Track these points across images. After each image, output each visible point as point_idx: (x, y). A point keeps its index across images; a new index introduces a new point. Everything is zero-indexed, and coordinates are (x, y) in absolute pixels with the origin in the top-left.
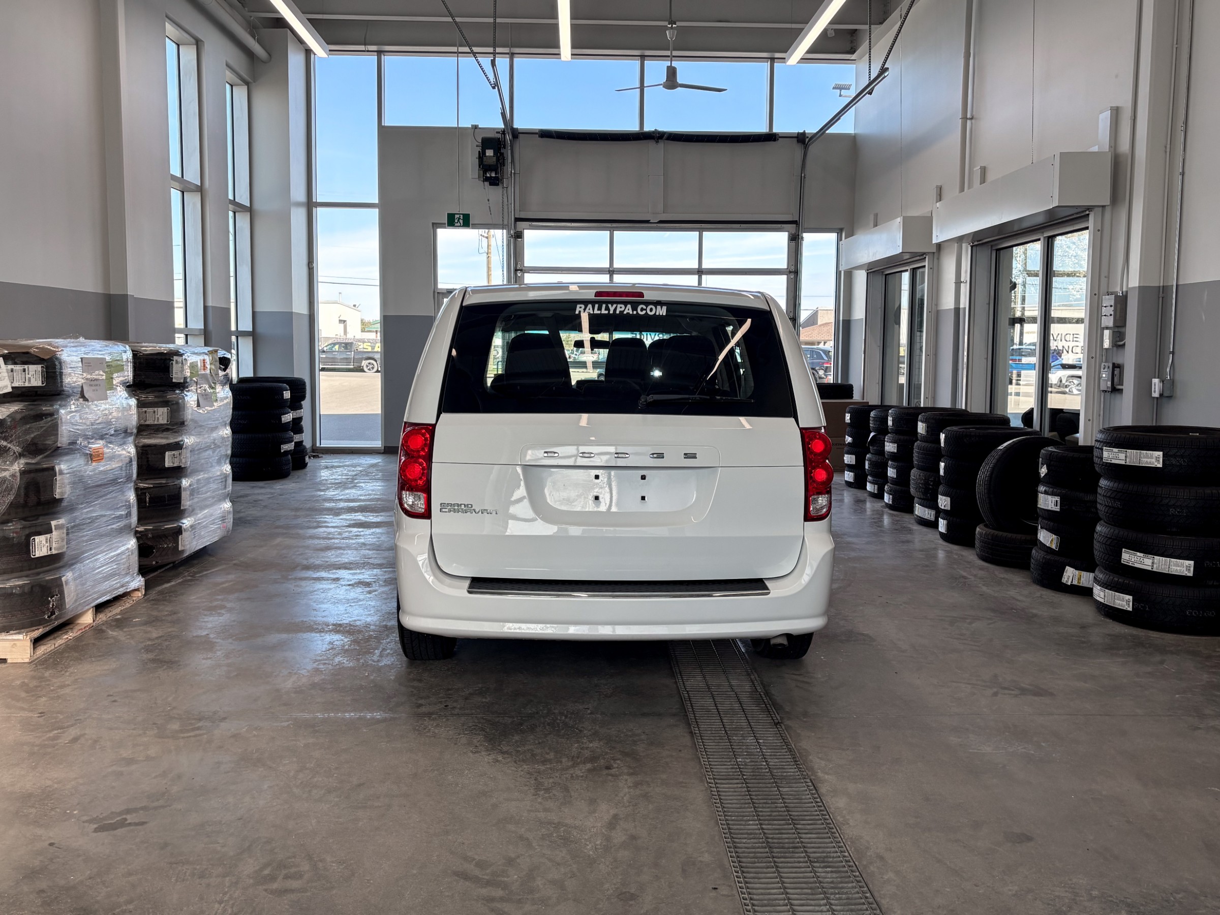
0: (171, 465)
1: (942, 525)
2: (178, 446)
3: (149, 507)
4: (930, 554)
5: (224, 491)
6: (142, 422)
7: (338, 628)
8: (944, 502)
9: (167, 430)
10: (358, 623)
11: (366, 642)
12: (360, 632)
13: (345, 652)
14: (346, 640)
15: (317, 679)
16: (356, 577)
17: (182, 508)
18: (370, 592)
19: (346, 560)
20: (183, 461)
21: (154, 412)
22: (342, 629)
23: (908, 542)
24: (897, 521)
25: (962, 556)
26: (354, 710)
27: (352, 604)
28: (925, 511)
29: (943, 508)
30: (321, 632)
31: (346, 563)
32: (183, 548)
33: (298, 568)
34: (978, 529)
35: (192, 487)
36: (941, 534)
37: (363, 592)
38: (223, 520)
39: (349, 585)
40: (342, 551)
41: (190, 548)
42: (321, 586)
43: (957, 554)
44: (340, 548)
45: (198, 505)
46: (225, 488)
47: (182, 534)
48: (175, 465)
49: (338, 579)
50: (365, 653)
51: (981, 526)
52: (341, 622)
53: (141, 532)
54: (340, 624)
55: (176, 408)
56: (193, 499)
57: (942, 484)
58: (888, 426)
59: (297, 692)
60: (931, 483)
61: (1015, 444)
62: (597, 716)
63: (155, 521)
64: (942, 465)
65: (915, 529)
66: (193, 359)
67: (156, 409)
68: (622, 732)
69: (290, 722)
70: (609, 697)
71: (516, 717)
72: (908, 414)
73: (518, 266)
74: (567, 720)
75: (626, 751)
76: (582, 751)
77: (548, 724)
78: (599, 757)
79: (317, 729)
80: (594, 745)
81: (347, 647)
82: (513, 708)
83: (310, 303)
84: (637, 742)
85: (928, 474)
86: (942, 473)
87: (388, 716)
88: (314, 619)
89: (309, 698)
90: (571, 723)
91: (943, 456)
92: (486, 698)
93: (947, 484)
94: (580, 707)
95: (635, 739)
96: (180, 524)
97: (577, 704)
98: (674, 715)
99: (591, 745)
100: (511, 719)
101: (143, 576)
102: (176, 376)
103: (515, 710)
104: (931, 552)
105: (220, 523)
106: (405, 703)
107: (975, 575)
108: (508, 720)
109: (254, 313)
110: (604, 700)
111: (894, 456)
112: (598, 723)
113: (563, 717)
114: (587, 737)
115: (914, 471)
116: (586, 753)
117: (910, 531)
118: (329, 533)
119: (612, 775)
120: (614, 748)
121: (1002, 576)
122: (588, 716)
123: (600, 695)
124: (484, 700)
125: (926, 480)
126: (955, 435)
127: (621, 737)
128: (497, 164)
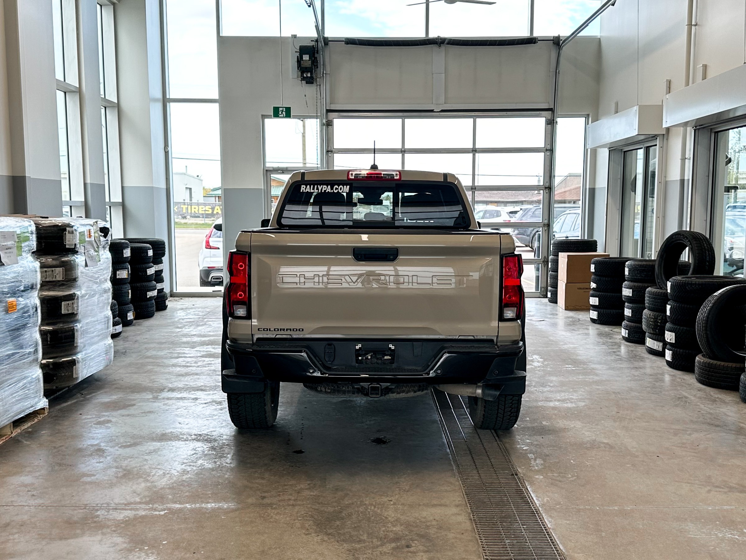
0: (67, 312)
1: (668, 355)
2: (71, 297)
3: (50, 345)
4: (658, 377)
5: (106, 331)
6: (44, 280)
7: (200, 438)
8: (670, 337)
9: (63, 285)
11: (220, 449)
12: (215, 440)
13: (206, 456)
14: (205, 447)
16: (209, 397)
17: (75, 345)
18: (221, 409)
19: (202, 384)
20: (76, 308)
21: (53, 271)
22: (202, 438)
23: (641, 368)
24: (632, 351)
25: (684, 379)
27: (208, 419)
28: (654, 344)
29: (669, 341)
30: (185, 440)
31: (202, 386)
32: (76, 376)
33: (166, 390)
34: (697, 358)
35: (82, 329)
36: (667, 362)
37: (216, 409)
38: (107, 353)
39: (205, 403)
40: (198, 377)
41: (82, 375)
42: (184, 404)
43: (680, 378)
44: (197, 374)
45: (87, 342)
46: (108, 328)
47: (76, 365)
48: (70, 312)
49: (196, 399)
50: (221, 457)
51: (700, 356)
52: (199, 433)
53: (44, 364)
54: (200, 434)
55: (69, 268)
56: (83, 338)
57: (668, 322)
58: (625, 275)
59: (169, 488)
60: (660, 321)
61: (728, 291)
62: (398, 506)
63: (55, 355)
64: (668, 307)
65: (647, 358)
66: (81, 229)
67: (54, 269)
68: (418, 519)
69: (166, 511)
70: (408, 491)
71: (337, 507)
72: (641, 266)
73: (330, 148)
74: (376, 509)
75: (421, 533)
76: (388, 533)
77: (361, 512)
78: (401, 539)
79: (187, 516)
80: (397, 529)
81: (206, 452)
82: (334, 500)
83: (167, 179)
84: (429, 527)
85: (657, 314)
86: (668, 313)
87: (240, 506)
88: (180, 430)
89: (180, 492)
90: (379, 511)
91: (669, 300)
92: (313, 492)
93: (673, 322)
94: (385, 499)
95: (428, 524)
96: (74, 358)
97: (382, 497)
98: (457, 506)
99: (394, 529)
100: (333, 509)
101: (47, 398)
102: (69, 243)
103: (336, 502)
104: (659, 376)
105: (104, 355)
106: (252, 496)
107: (695, 395)
108: (330, 509)
109: (123, 188)
110: (403, 494)
111: (629, 299)
112: (399, 512)
113: (373, 508)
114: (391, 522)
115: (646, 311)
116: (392, 535)
117: (642, 359)
118: (188, 362)
119: (411, 552)
120: (412, 531)
121: (716, 396)
122: (392, 506)
123: (400, 490)
124: (312, 493)
125: (656, 318)
126: (679, 283)
127: (417, 523)
128: (312, 66)
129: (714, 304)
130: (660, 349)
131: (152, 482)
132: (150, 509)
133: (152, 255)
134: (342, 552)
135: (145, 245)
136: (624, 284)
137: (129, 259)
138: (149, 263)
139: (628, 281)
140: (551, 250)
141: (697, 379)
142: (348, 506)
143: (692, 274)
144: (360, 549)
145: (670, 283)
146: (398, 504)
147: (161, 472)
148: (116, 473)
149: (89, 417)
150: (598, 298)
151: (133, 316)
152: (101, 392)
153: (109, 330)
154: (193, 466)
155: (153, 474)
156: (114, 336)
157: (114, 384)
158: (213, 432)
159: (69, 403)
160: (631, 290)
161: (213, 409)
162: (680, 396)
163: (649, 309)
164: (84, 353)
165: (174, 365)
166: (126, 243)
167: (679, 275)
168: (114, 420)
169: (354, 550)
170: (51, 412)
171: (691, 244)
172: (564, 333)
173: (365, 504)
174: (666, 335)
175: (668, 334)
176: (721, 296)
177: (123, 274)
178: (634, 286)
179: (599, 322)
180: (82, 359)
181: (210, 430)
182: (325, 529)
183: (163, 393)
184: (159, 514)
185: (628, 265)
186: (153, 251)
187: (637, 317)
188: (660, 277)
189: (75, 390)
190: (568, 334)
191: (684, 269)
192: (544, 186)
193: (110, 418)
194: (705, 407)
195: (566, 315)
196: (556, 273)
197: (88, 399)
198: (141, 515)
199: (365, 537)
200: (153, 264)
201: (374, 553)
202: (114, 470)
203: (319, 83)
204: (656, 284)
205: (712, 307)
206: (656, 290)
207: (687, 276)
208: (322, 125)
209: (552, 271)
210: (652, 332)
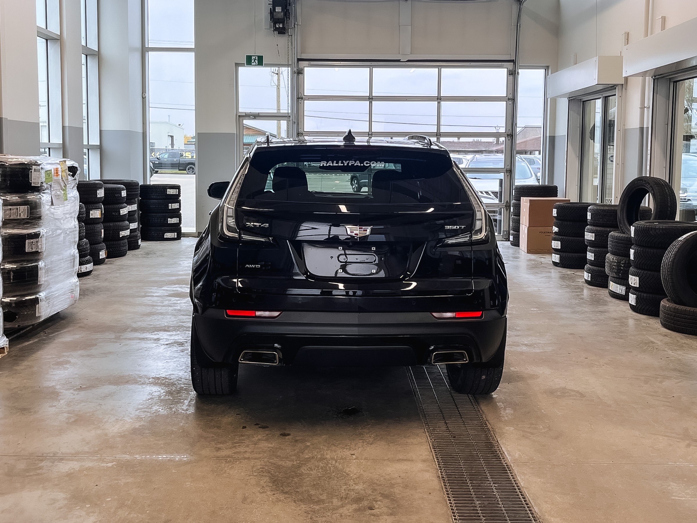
0: (30, 250)
1: (632, 299)
2: (36, 236)
3: (12, 283)
5: (72, 270)
6: (8, 217)
7: (158, 381)
8: (634, 281)
9: (28, 223)
10: (172, 377)
11: (178, 393)
12: (173, 384)
13: (161, 401)
14: (162, 391)
15: (137, 425)
16: (172, 338)
17: (39, 283)
18: (182, 351)
20: (40, 247)
21: (17, 209)
22: (159, 381)
23: (605, 312)
24: (594, 294)
25: (649, 324)
26: (166, 453)
28: (617, 287)
29: (632, 285)
30: (143, 384)
31: (166, 326)
32: (39, 315)
33: (129, 330)
34: (662, 303)
35: (47, 267)
36: (631, 305)
37: (177, 350)
38: (72, 292)
39: (167, 344)
40: (163, 316)
41: (45, 314)
42: (145, 346)
43: (644, 322)
44: (161, 314)
45: (51, 281)
46: (74, 267)
47: (38, 304)
48: (34, 250)
49: (158, 340)
50: (177, 403)
51: (665, 300)
53: (7, 303)
54: (158, 378)
55: (34, 207)
56: (47, 276)
57: (632, 266)
58: (587, 220)
59: (121, 436)
60: (623, 265)
61: (692, 237)
62: (361, 461)
63: (18, 294)
64: (632, 251)
65: (610, 302)
66: (48, 167)
67: (18, 207)
68: (382, 476)
69: (114, 463)
70: (371, 444)
71: (296, 460)
72: (604, 211)
73: (300, 95)
74: (337, 464)
75: (385, 493)
76: (349, 493)
77: (322, 468)
78: (363, 499)
79: (135, 469)
80: (359, 487)
81: (163, 397)
82: (293, 453)
83: (143, 123)
84: (394, 485)
85: (620, 258)
86: (632, 257)
87: (193, 458)
88: (139, 373)
89: (131, 441)
90: (340, 466)
91: (633, 244)
92: (272, 444)
93: (636, 267)
94: (348, 453)
95: (393, 482)
96: (38, 296)
97: (345, 450)
98: (424, 461)
99: (357, 487)
100: (291, 463)
101: (7, 337)
102: (34, 181)
103: (295, 455)
104: (624, 320)
105: (69, 294)
106: (206, 447)
107: (661, 340)
108: (289, 464)
109: (100, 131)
110: (366, 447)
111: (592, 243)
112: (362, 467)
113: (334, 462)
114: (353, 480)
115: (608, 255)
116: (353, 495)
117: (605, 303)
118: (153, 301)
119: (374, 515)
120: (376, 490)
121: (684, 342)
122: (354, 461)
123: (363, 442)
124: (270, 445)
125: (619, 263)
126: (643, 228)
127: (381, 481)
128: (284, 18)
129: (679, 249)
130: (623, 293)
131: (103, 430)
132: (97, 459)
133: (126, 195)
134: (299, 515)
135: (119, 186)
136: (586, 228)
137: (103, 200)
138: (122, 203)
139: (591, 225)
140: (514, 194)
141: (661, 323)
142: (308, 460)
143: (654, 219)
144: (318, 510)
145: (634, 228)
146: (361, 459)
147: (114, 419)
148: (68, 418)
149: (49, 357)
150: (560, 242)
151: (106, 254)
152: (65, 331)
153: (75, 268)
154: (148, 412)
155: (105, 420)
156: (81, 275)
157: (78, 323)
158: (172, 376)
159: (31, 342)
160: (594, 234)
161: (174, 350)
162: (647, 342)
163: (613, 253)
164: (47, 291)
165: (140, 305)
166: (100, 184)
167: (641, 219)
168: (73, 360)
169: (312, 511)
170: (12, 351)
171: (653, 189)
172: (527, 276)
173: (326, 458)
174: (629, 279)
175: (632, 278)
176: (686, 241)
177: (96, 214)
178: (597, 230)
179: (561, 266)
180: (46, 298)
181: (169, 373)
182: (282, 486)
183: (126, 333)
184: (107, 466)
185: (590, 209)
186: (127, 192)
187: (599, 261)
188: (622, 222)
189: (38, 329)
190: (532, 277)
191: (646, 214)
192: (506, 134)
193: (70, 359)
194: (672, 353)
195: (528, 258)
196: (518, 217)
197: (51, 338)
198: (87, 466)
199: (324, 497)
200: (126, 205)
201: (334, 516)
202: (66, 415)
203: (291, 33)
204: (618, 228)
205: (677, 252)
206: (619, 235)
207: (649, 221)
208: (293, 73)
209: (514, 215)
210: (615, 276)
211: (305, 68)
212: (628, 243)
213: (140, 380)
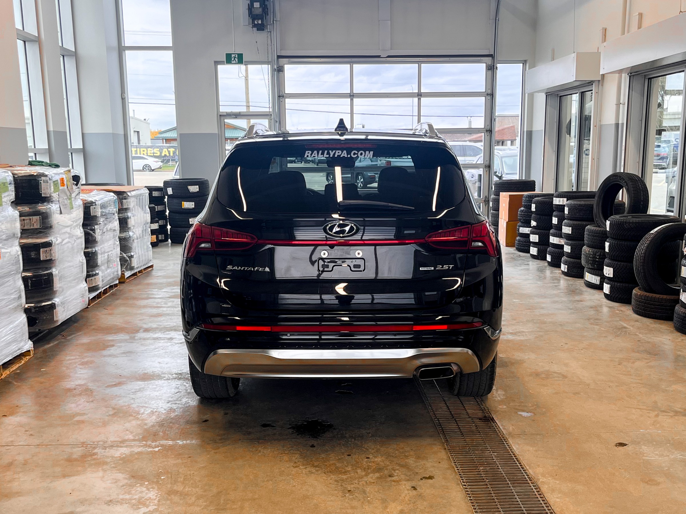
0: (45, 258)
1: (606, 288)
3: (31, 290)
4: (598, 310)
5: (82, 275)
6: (24, 228)
8: (608, 271)
9: (40, 232)
17: (54, 290)
20: (53, 255)
21: (30, 219)
23: (581, 301)
24: (570, 284)
25: (621, 310)
28: (593, 277)
29: (607, 275)
30: (167, 379)
32: (57, 319)
34: (634, 291)
35: (60, 274)
36: (605, 294)
38: (83, 296)
41: (62, 317)
43: (617, 310)
45: (65, 286)
46: (82, 271)
47: (55, 309)
48: (48, 258)
51: (637, 289)
53: (27, 308)
55: (45, 216)
56: (61, 282)
57: (607, 258)
59: (160, 426)
60: (598, 257)
61: (663, 229)
64: (607, 244)
65: (586, 291)
67: (31, 217)
69: (160, 448)
72: (579, 206)
73: (281, 93)
75: (401, 463)
76: (370, 464)
78: (383, 469)
80: (379, 459)
83: (124, 125)
84: (408, 457)
85: (596, 250)
86: (607, 250)
88: (161, 369)
91: (608, 237)
93: (611, 259)
95: (406, 454)
96: (53, 302)
99: (376, 460)
100: (316, 442)
101: (32, 341)
102: (44, 192)
105: (81, 298)
107: (633, 325)
109: (83, 134)
110: (379, 427)
111: (569, 236)
113: (353, 440)
114: (372, 454)
115: (585, 248)
117: (582, 293)
120: (393, 461)
121: (652, 326)
125: (594, 255)
126: (617, 222)
127: (396, 453)
128: (263, 14)
129: (651, 241)
130: (598, 283)
131: (143, 420)
136: (563, 222)
139: (568, 219)
140: (493, 190)
141: (633, 310)
143: (628, 213)
144: (346, 479)
145: (609, 222)
147: (150, 411)
149: (72, 358)
152: (80, 333)
154: (179, 404)
155: (141, 412)
159: (51, 345)
160: (571, 228)
162: (620, 327)
163: (589, 246)
164: (62, 297)
167: (616, 214)
168: (95, 360)
170: (37, 354)
171: (627, 185)
174: (604, 270)
175: (606, 269)
176: (657, 234)
178: (574, 224)
180: (61, 303)
183: (139, 333)
185: (568, 204)
187: (576, 254)
188: (598, 216)
189: (56, 332)
191: (620, 208)
192: (485, 129)
193: (93, 359)
194: (643, 336)
195: (507, 251)
196: (497, 212)
197: (69, 340)
199: (350, 468)
203: (270, 30)
204: (594, 221)
205: (649, 244)
206: (595, 228)
207: (623, 215)
208: (273, 70)
209: (493, 210)
210: (591, 267)
211: (285, 66)
212: (603, 236)
213: (164, 376)
